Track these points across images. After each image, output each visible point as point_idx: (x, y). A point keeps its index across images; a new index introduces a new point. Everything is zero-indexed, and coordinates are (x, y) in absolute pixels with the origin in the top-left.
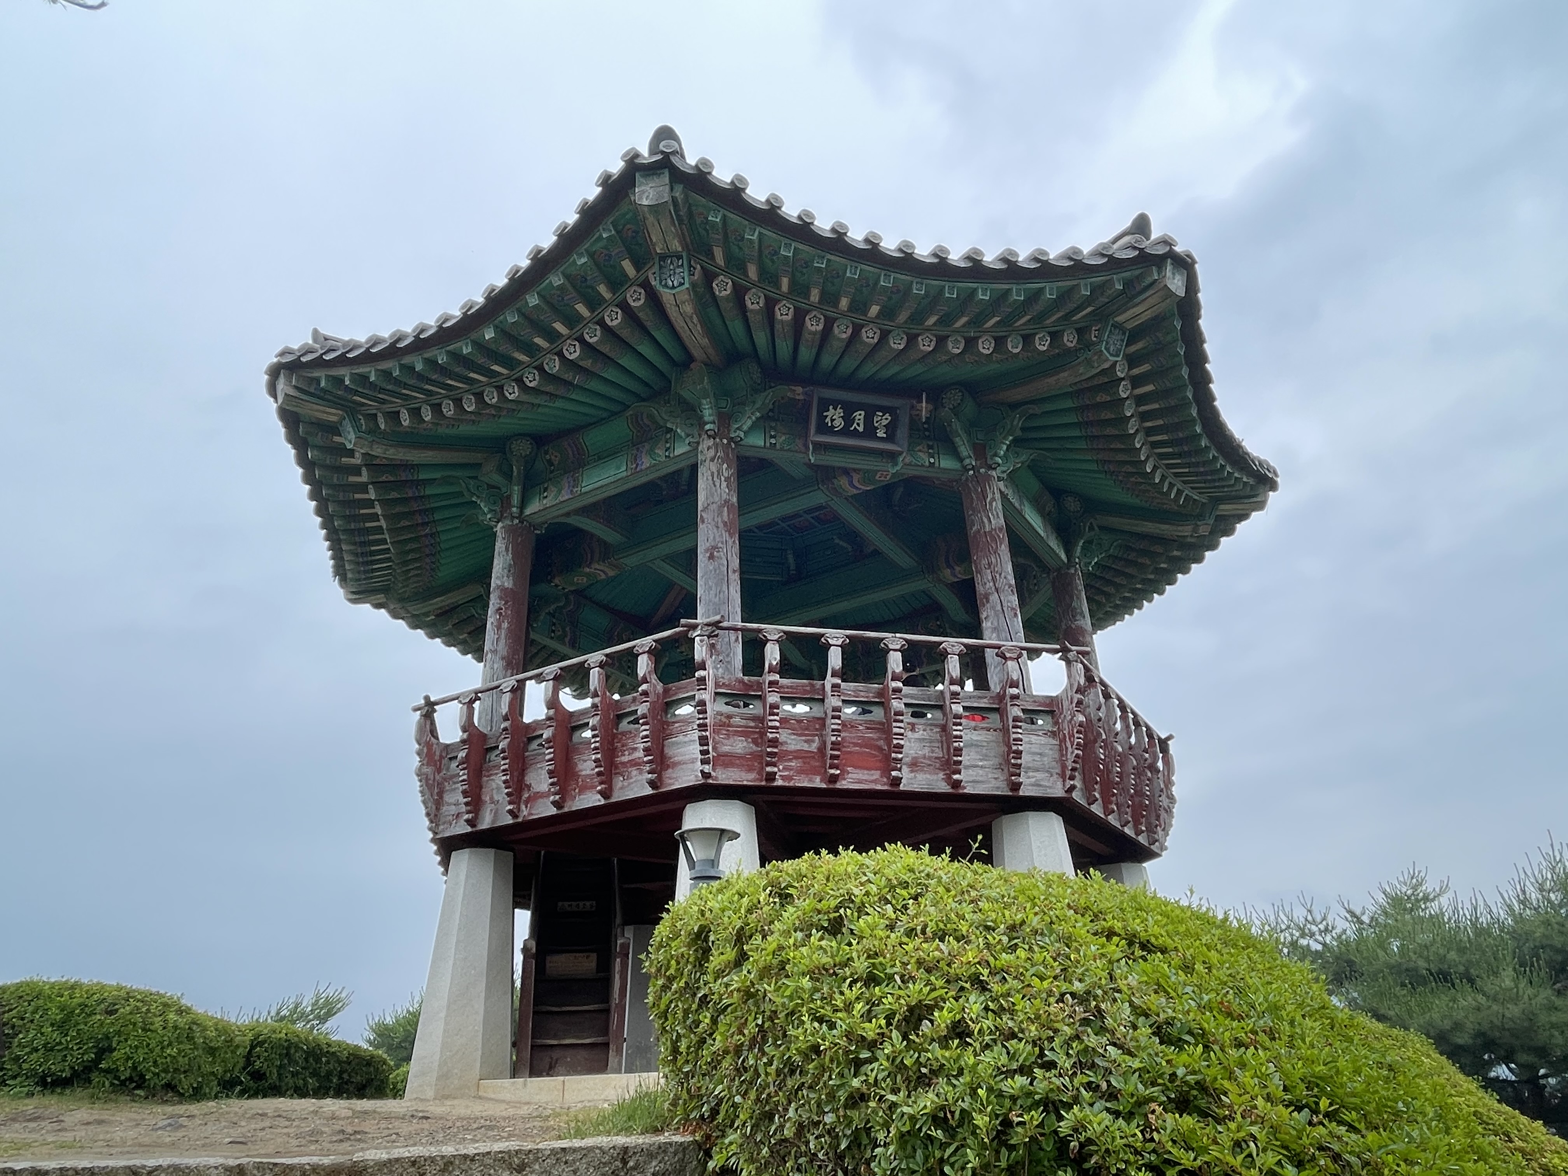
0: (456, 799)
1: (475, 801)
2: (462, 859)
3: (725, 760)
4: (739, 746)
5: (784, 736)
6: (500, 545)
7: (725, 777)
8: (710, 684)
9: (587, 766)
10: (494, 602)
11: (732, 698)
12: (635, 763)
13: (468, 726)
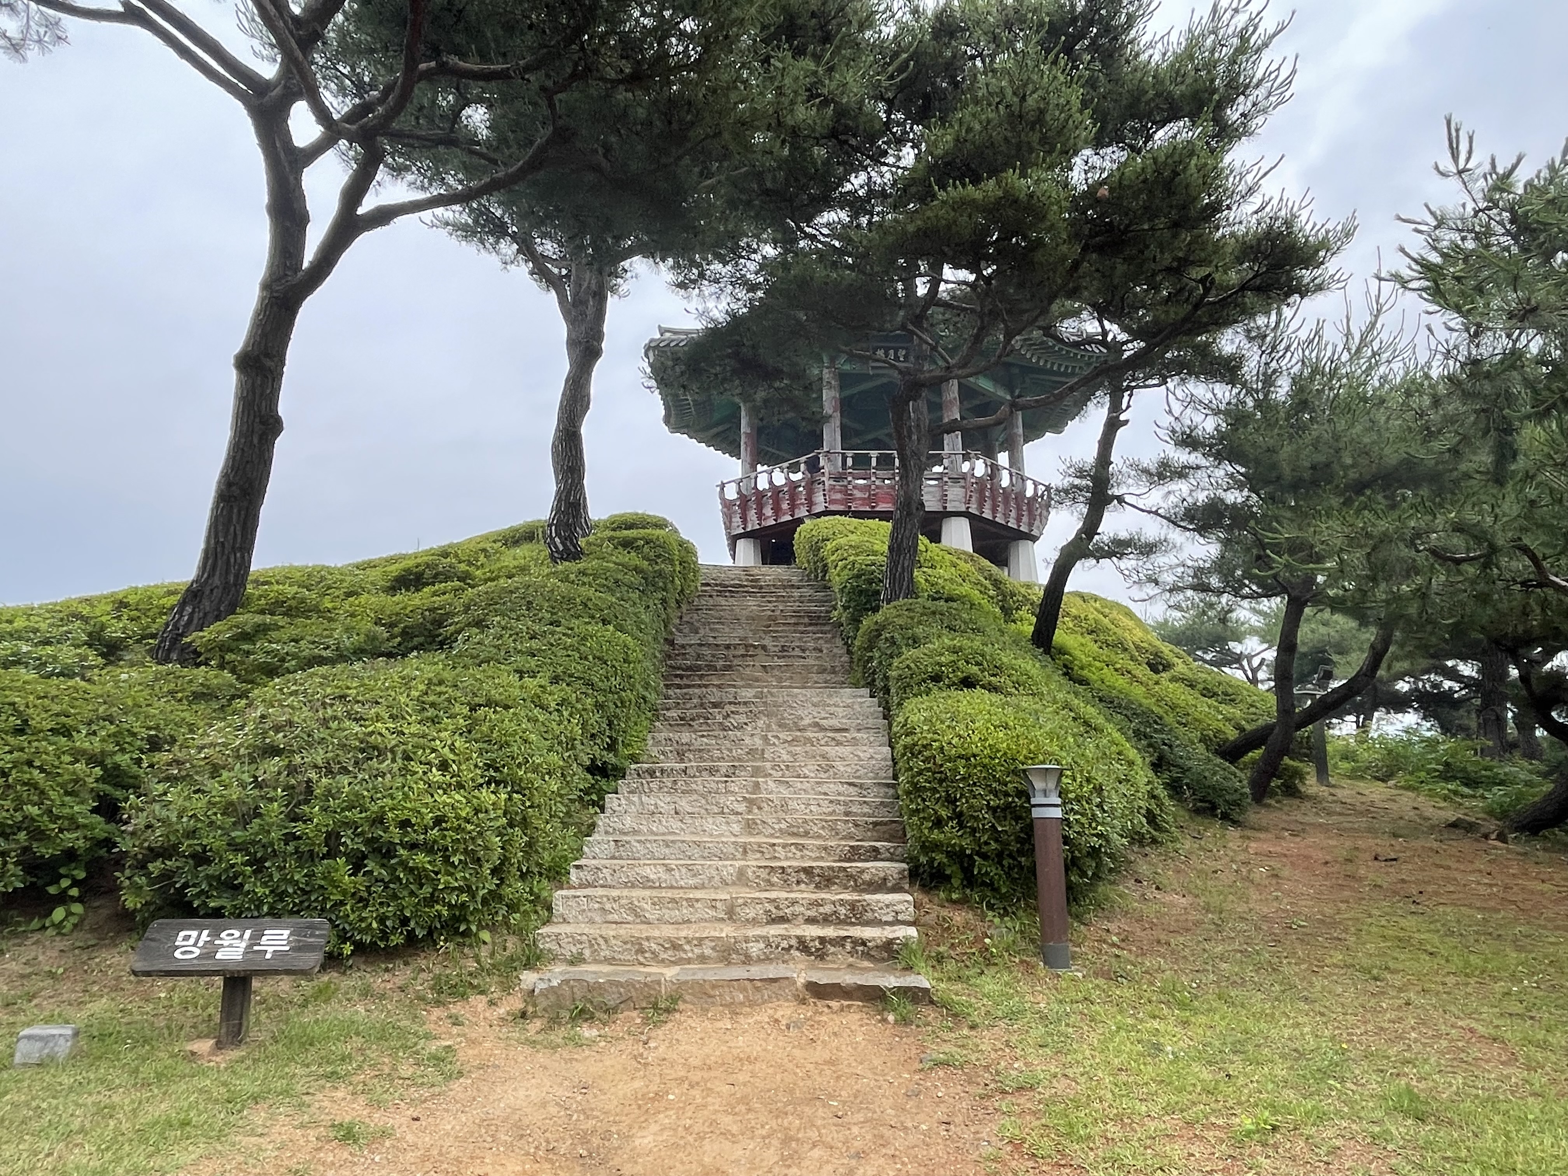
0: (737, 520)
1: (745, 521)
2: (741, 544)
3: (832, 502)
4: (839, 496)
5: (855, 492)
6: (743, 413)
7: (833, 508)
8: (827, 474)
9: (785, 506)
10: (743, 437)
11: (836, 479)
12: (802, 504)
13: (739, 492)
